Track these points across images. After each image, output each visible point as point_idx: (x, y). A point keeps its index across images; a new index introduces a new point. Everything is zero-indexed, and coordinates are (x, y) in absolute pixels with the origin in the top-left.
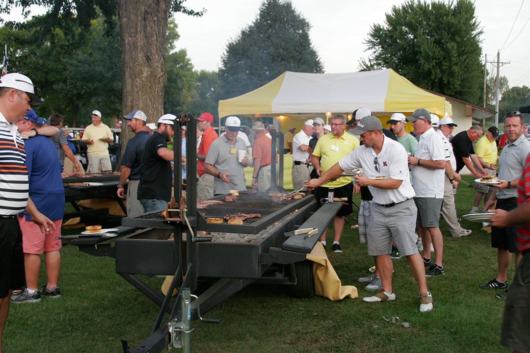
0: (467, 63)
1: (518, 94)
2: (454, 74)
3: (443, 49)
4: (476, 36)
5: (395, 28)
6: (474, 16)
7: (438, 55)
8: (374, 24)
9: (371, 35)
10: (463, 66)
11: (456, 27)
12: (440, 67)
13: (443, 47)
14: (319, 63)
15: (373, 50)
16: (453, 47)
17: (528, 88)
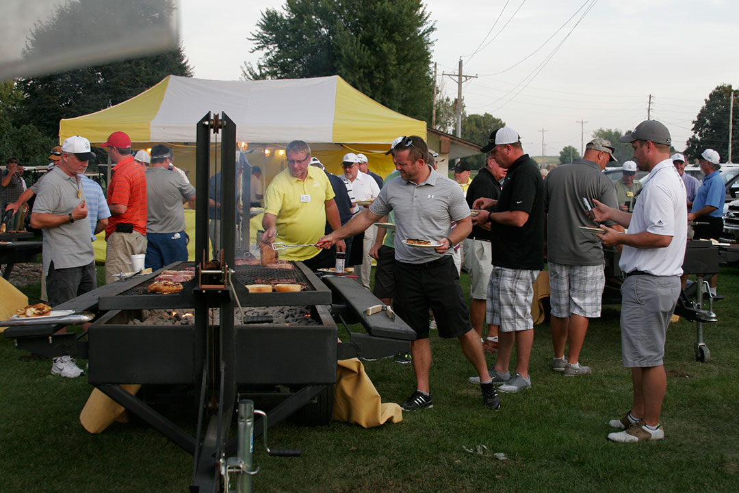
0: (412, 76)
1: (478, 125)
2: (393, 92)
3: (375, 53)
4: (423, 34)
5: (300, 18)
6: (421, 3)
7: (367, 62)
8: (267, 9)
9: (263, 27)
10: (405, 79)
11: (396, 19)
12: (370, 81)
13: (375, 50)
14: (186, 68)
15: (266, 50)
16: (390, 50)
17: (491, 116)
